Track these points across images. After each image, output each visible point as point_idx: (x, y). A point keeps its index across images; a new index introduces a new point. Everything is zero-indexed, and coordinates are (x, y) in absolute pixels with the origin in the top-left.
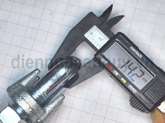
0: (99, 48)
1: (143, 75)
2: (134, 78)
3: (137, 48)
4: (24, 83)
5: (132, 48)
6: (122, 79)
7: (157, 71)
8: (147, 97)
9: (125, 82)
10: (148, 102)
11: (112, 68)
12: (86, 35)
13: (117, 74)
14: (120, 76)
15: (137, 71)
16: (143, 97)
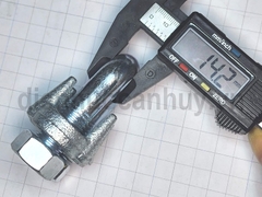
0: (164, 39)
1: (234, 76)
2: (222, 81)
3: (222, 35)
4: (54, 100)
5: (215, 35)
6: (203, 85)
7: (256, 68)
8: (241, 110)
9: (207, 88)
10: (243, 117)
11: (186, 69)
12: (144, 20)
13: (194, 77)
14: (199, 80)
15: (226, 72)
16: (236, 110)
